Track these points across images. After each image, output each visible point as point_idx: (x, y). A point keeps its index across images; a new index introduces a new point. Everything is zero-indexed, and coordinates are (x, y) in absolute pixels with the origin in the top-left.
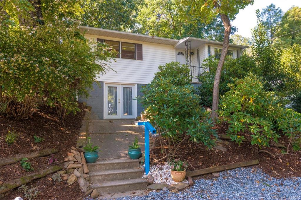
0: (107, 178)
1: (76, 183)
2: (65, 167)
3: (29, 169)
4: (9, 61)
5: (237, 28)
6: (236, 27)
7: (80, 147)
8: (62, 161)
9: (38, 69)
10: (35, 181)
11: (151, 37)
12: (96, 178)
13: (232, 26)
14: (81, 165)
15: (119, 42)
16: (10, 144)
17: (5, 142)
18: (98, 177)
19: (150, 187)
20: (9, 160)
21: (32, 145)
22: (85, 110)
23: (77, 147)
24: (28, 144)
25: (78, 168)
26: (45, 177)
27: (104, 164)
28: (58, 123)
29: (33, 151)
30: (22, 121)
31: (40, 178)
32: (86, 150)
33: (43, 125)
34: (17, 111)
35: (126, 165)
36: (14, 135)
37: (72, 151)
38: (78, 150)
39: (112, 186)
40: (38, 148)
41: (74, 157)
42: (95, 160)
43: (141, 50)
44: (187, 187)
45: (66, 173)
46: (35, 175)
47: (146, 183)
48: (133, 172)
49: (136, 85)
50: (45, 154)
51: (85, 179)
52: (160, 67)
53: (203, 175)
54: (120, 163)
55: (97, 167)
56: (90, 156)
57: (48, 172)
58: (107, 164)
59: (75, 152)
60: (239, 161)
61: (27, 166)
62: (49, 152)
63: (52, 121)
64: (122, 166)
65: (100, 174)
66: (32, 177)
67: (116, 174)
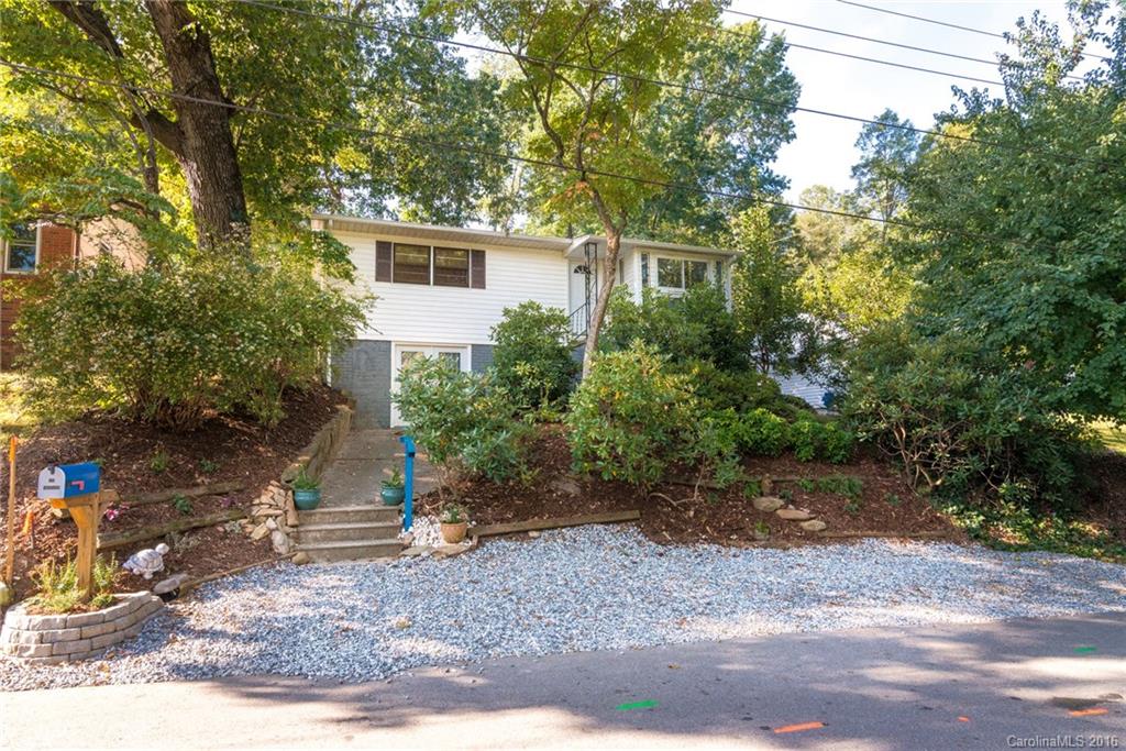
0: (329, 535)
1: (268, 539)
2: (253, 513)
3: (186, 512)
4: (153, 342)
5: (787, 179)
6: (785, 177)
7: (287, 482)
8: (248, 504)
9: (198, 354)
10: (195, 530)
11: (504, 235)
12: (310, 535)
13: (774, 175)
14: (281, 512)
15: (429, 247)
16: (158, 473)
17: (150, 469)
18: (314, 534)
19: (405, 552)
20: (155, 497)
21: (197, 476)
22: (338, 407)
23: (283, 482)
24: (191, 474)
25: (276, 517)
26: (213, 525)
27: (330, 513)
28: (256, 438)
29: (197, 485)
30: (184, 434)
31: (204, 527)
32: (298, 487)
33: (225, 441)
34: (176, 416)
35: (374, 515)
36: (165, 457)
37: (270, 488)
38: (282, 487)
39: (334, 548)
40: (207, 481)
41: (272, 498)
42: (313, 505)
43: (483, 265)
44: (464, 552)
45: (253, 523)
46: (196, 521)
47: (400, 545)
48: (379, 528)
49: (470, 348)
50: (219, 491)
51: (288, 534)
52: (507, 312)
53: (508, 533)
54: (361, 511)
55: (317, 518)
56: (303, 496)
57: (220, 519)
58: (335, 512)
59: (275, 490)
60: (596, 511)
61: (182, 506)
62: (227, 489)
63: (244, 433)
64: (365, 516)
65: (319, 528)
66: (189, 523)
67: (348, 529)
